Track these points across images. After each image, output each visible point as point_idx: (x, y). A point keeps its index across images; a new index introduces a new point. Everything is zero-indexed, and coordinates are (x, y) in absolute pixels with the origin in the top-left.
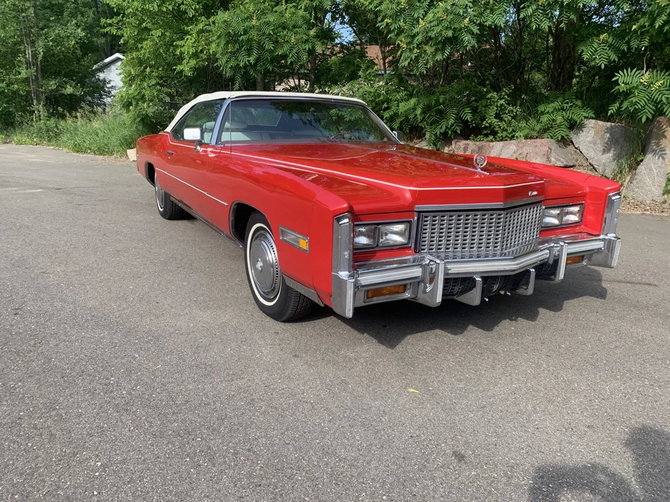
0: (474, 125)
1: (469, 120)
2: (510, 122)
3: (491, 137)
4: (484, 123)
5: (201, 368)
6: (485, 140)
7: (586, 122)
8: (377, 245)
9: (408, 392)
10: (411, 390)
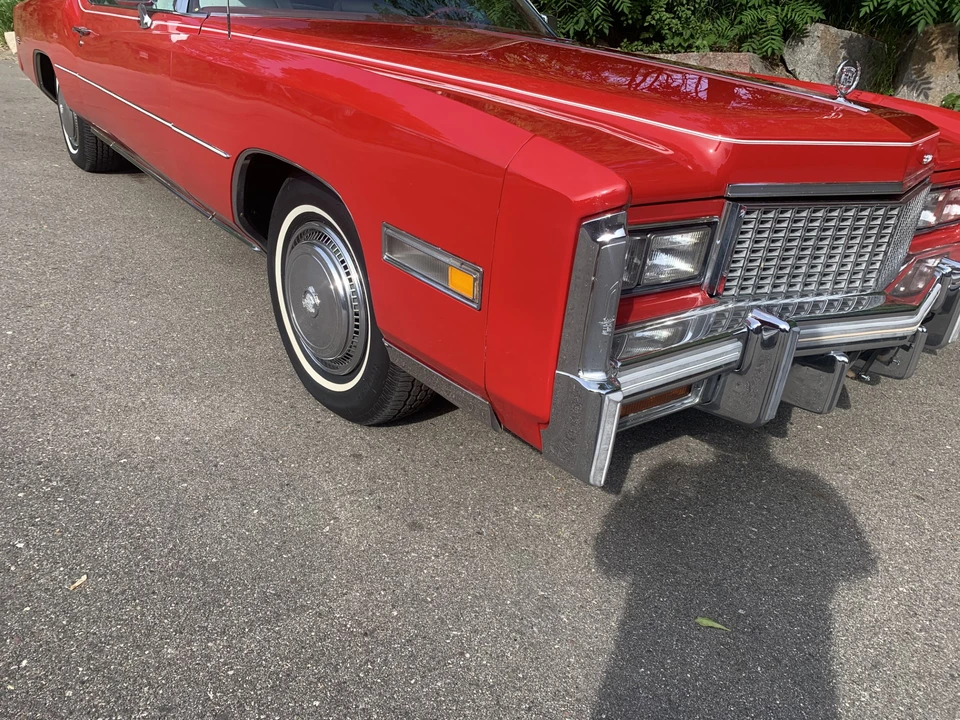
0: (630, 22)
1: (626, 11)
2: (687, 19)
3: (656, 46)
4: (649, 18)
5: (193, 579)
6: (646, 49)
7: (809, 28)
8: (638, 285)
9: (698, 627)
10: (705, 622)
